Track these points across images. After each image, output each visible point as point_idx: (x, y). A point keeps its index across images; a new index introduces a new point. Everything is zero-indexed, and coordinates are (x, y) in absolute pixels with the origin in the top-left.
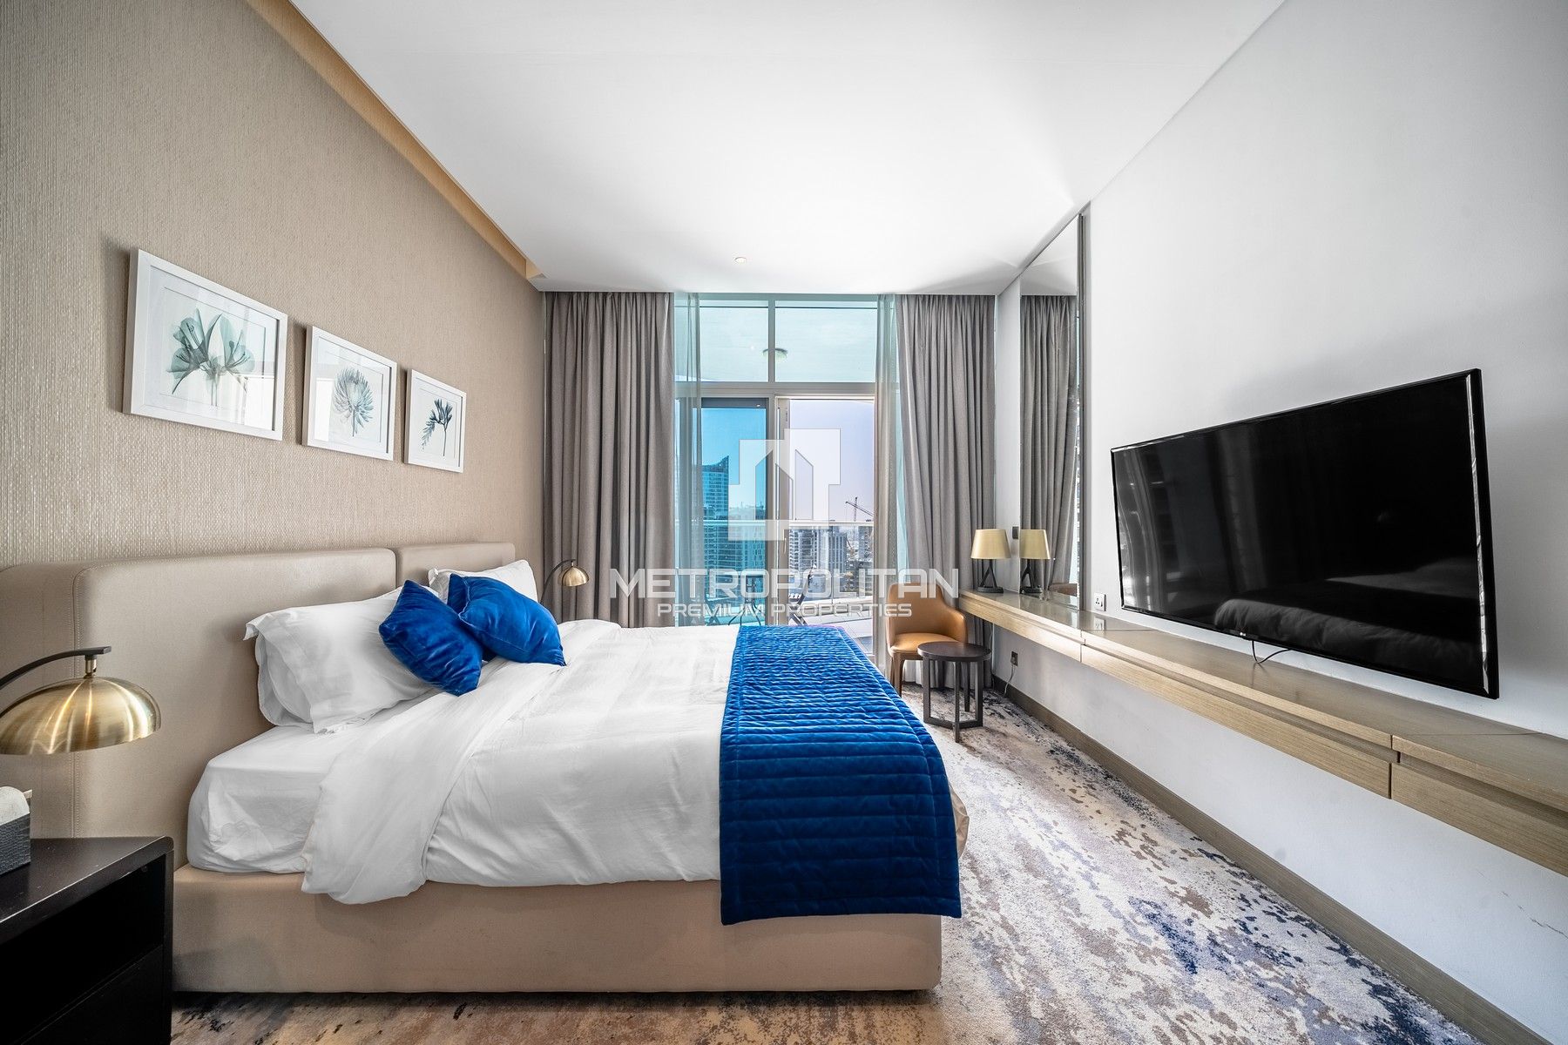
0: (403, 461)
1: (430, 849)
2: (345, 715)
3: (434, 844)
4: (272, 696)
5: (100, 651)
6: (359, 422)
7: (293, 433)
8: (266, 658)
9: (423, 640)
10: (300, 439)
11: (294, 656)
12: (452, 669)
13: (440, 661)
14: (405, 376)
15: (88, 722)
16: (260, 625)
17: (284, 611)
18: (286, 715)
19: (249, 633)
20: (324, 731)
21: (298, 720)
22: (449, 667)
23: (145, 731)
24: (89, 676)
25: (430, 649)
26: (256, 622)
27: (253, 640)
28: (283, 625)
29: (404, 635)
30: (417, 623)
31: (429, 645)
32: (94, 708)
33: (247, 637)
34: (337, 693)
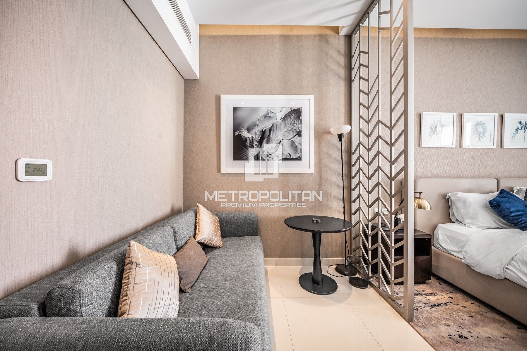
0: (501, 147)
1: (506, 268)
2: (476, 225)
3: (508, 267)
4: (453, 214)
5: (422, 192)
6: (482, 137)
7: (459, 145)
8: (452, 204)
9: (509, 209)
10: (461, 146)
11: (460, 205)
12: (523, 222)
13: (516, 218)
14: (502, 117)
15: (420, 204)
16: (450, 195)
17: (457, 193)
18: (457, 220)
19: (447, 197)
20: (469, 227)
21: (461, 223)
22: (521, 221)
23: (429, 209)
24: (420, 197)
25: (511, 212)
26: (449, 194)
27: (448, 199)
28: (456, 196)
29: (499, 205)
30: (505, 202)
31: (511, 211)
32: (421, 202)
33: (447, 198)
34: (474, 217)
